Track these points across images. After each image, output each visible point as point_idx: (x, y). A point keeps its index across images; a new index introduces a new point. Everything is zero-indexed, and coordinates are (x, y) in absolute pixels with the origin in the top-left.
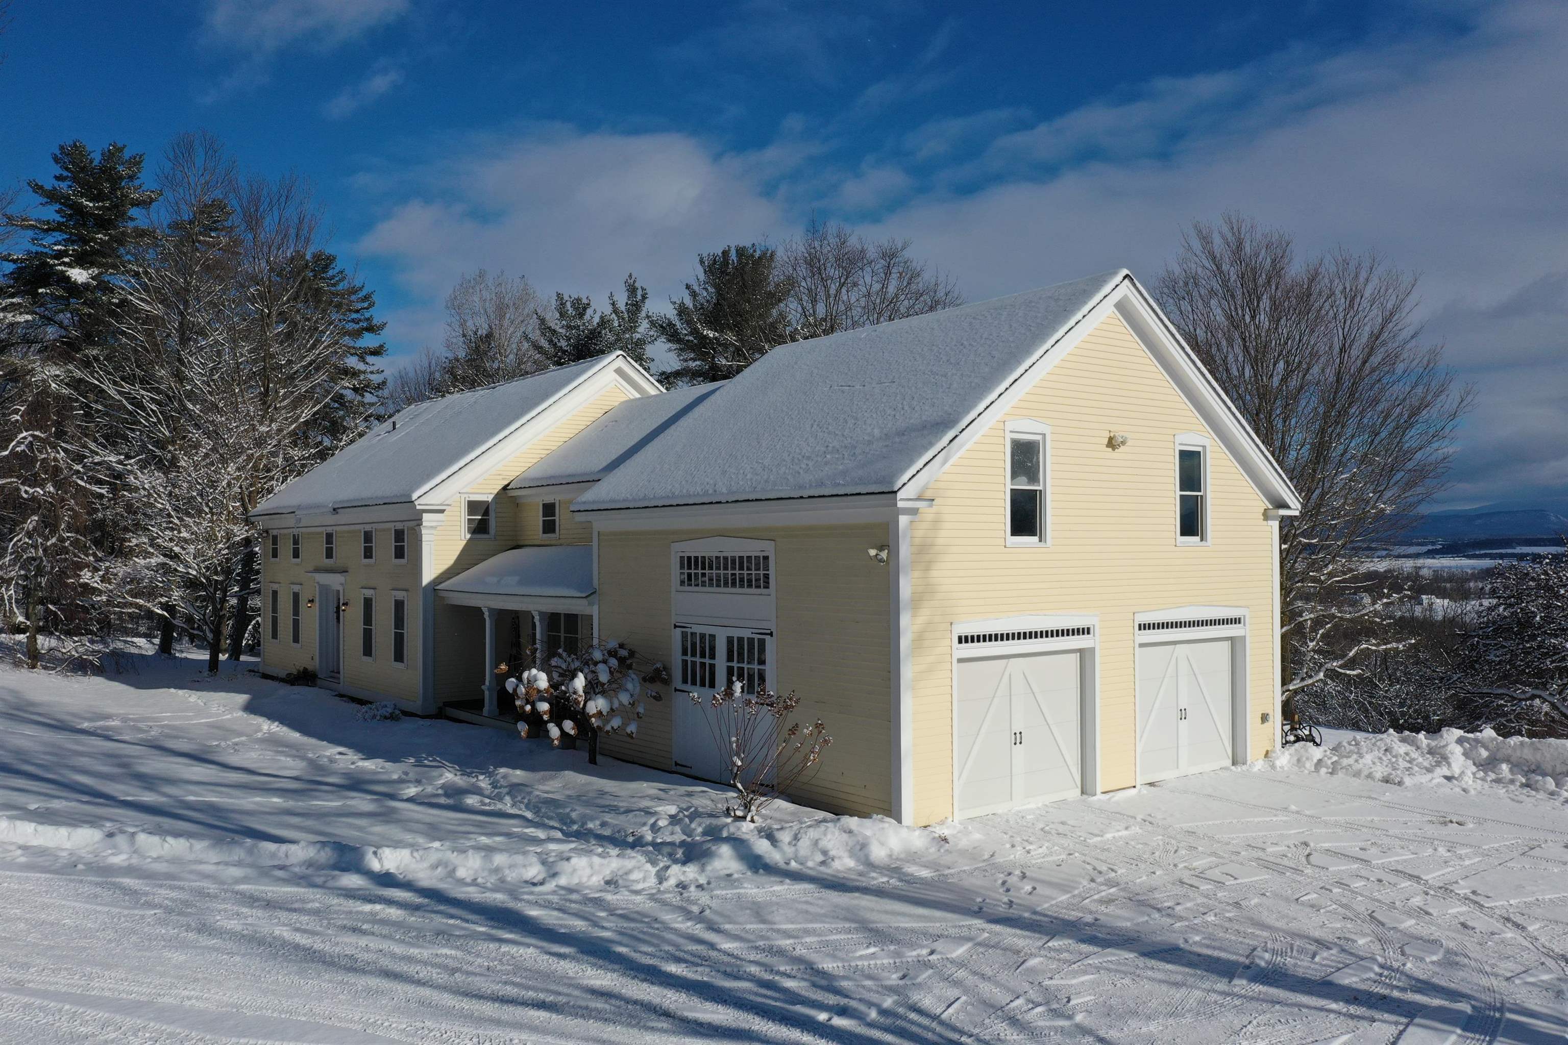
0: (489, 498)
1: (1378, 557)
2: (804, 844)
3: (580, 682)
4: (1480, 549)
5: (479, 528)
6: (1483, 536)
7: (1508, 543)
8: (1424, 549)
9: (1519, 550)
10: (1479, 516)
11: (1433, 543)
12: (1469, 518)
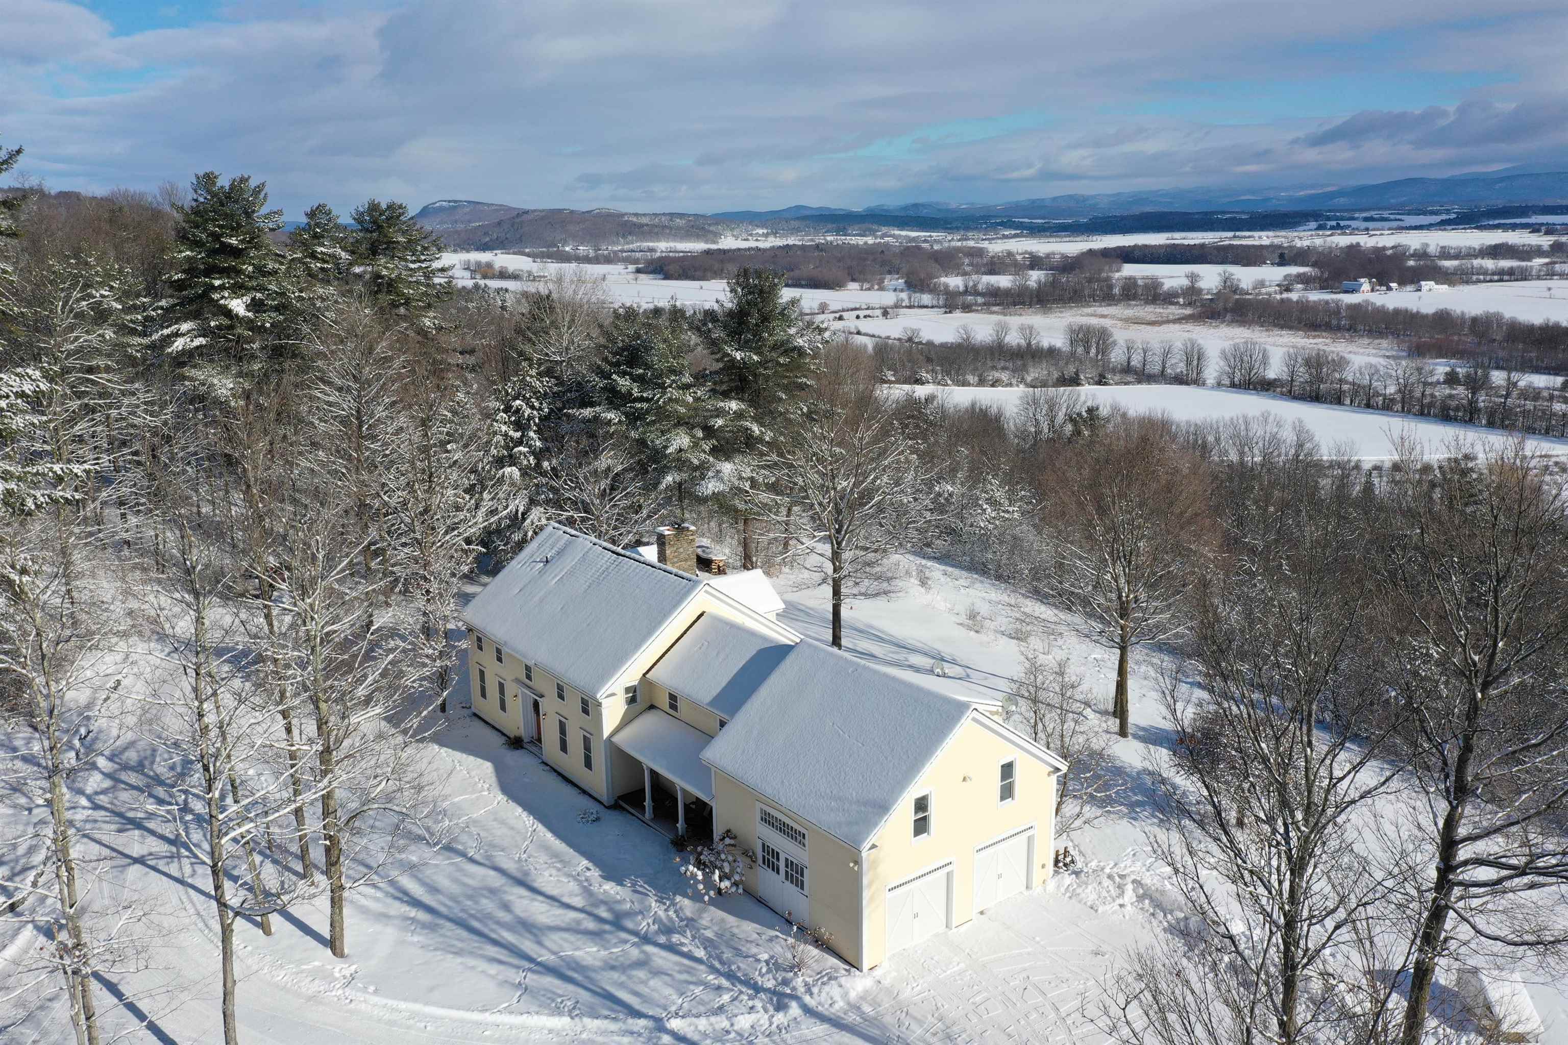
0: (636, 683)
1: (1389, 229)
2: (824, 994)
3: (716, 877)
4: (1495, 218)
5: (632, 701)
6: (1500, 203)
7: (1524, 211)
8: (1438, 218)
9: (1534, 219)
10: (1502, 180)
11: (1448, 212)
12: (1488, 181)
